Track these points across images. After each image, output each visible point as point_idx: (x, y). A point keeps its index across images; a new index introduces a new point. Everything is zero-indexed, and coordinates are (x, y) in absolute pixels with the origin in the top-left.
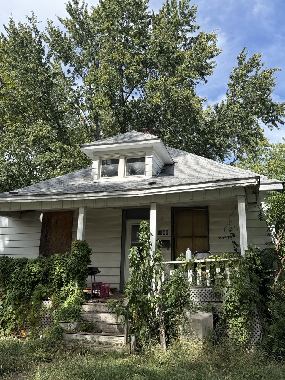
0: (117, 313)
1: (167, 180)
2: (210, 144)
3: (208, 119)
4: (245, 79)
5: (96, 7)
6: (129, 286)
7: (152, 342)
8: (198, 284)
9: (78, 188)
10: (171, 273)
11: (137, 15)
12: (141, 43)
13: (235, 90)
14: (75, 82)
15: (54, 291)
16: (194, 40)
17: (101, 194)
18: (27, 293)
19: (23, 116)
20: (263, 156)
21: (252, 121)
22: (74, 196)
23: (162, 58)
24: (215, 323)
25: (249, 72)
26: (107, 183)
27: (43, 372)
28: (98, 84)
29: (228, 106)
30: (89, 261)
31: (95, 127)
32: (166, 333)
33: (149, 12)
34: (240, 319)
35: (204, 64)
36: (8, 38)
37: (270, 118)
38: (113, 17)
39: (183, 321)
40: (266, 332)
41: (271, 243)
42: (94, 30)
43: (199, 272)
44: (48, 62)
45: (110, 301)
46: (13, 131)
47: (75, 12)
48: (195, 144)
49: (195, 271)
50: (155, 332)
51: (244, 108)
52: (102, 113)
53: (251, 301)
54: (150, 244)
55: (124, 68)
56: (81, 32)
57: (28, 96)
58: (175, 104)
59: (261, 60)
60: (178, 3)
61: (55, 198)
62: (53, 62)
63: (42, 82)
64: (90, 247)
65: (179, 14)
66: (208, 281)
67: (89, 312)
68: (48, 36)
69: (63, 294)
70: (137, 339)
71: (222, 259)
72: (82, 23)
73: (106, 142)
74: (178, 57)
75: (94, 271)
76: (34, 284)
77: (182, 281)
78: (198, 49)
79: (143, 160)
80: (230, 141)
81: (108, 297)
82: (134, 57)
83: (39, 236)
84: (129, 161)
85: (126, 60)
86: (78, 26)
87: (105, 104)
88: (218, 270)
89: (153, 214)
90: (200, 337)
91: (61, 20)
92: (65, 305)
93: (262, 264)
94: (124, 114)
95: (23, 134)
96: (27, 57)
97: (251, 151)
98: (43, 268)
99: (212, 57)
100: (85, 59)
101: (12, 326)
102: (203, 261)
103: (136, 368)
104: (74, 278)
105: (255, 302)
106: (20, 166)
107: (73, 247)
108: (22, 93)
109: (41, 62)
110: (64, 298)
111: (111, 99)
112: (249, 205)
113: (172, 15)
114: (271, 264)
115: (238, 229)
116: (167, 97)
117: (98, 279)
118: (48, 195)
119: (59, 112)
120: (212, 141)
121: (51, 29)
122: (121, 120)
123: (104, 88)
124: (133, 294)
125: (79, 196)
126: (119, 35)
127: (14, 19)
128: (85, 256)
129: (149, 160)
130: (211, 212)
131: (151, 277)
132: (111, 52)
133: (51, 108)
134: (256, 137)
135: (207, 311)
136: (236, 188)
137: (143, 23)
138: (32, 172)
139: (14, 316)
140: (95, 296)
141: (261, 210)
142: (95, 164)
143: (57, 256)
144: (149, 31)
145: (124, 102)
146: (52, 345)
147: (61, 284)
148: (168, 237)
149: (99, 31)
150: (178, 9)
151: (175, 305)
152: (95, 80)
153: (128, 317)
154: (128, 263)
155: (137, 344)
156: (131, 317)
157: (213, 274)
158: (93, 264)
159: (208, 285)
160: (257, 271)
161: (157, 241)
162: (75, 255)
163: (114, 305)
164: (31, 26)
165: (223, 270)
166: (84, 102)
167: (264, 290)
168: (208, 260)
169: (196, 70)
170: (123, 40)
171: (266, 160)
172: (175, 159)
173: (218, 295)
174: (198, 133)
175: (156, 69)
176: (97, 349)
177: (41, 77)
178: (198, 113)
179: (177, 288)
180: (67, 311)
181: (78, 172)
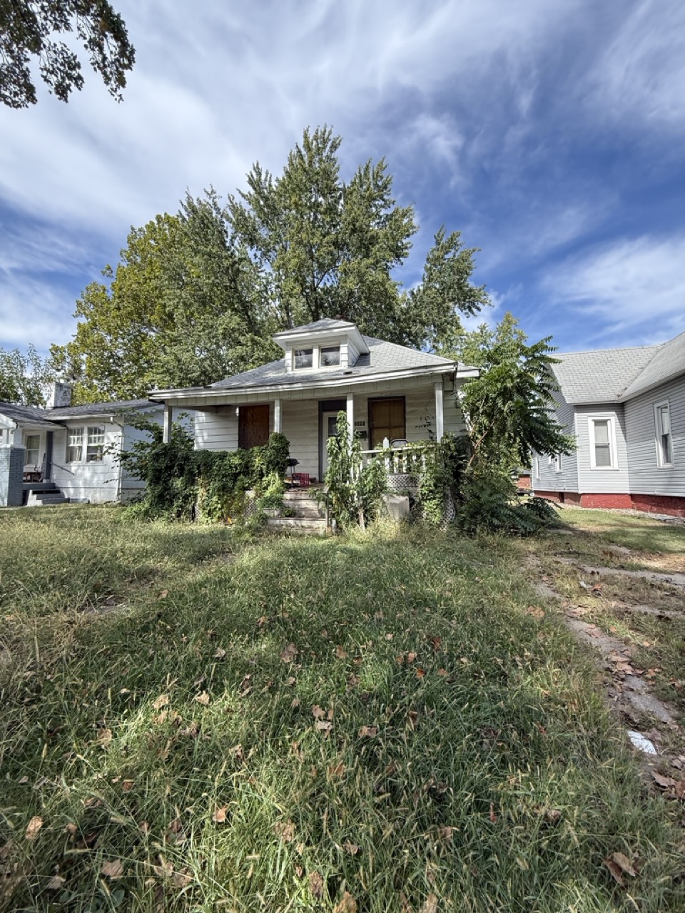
0: (318, 499)
1: (363, 370)
2: (406, 333)
3: (404, 306)
4: (442, 261)
5: (281, 179)
6: (329, 475)
7: (352, 524)
8: (395, 471)
9: (271, 380)
10: (369, 461)
11: (326, 188)
12: (332, 221)
13: (431, 274)
14: (262, 269)
15: (255, 481)
16: (388, 218)
17: (296, 385)
18: (230, 484)
19: (211, 307)
20: (458, 346)
21: (448, 308)
22: (268, 388)
23: (355, 239)
24: (411, 506)
25: (447, 253)
26: (302, 375)
27: (251, 553)
28: (287, 269)
29: (424, 291)
30: (287, 453)
31: (286, 318)
32: (364, 516)
33: (339, 184)
34: (434, 502)
35: (400, 244)
36: (187, 217)
37: (467, 305)
38: (301, 190)
39: (381, 505)
40: (457, 512)
41: (465, 430)
42: (280, 206)
43: (396, 460)
44: (233, 245)
45: (310, 490)
46: (201, 324)
47: (258, 185)
48: (391, 333)
49: (391, 459)
50: (354, 516)
51: (441, 294)
52: (292, 301)
53: (445, 484)
54: (348, 434)
55: (314, 250)
56: (266, 209)
57: (214, 284)
58: (369, 289)
59: (460, 240)
60: (371, 173)
61: (250, 391)
62: (238, 246)
63: (228, 268)
64: (288, 440)
65: (372, 186)
66: (404, 468)
67: (291, 500)
68: (231, 215)
69: (264, 484)
70: (337, 523)
71: (419, 447)
72: (266, 199)
73: (299, 331)
74: (372, 237)
75: (293, 463)
76: (236, 476)
77: (379, 468)
78: (393, 227)
79: (338, 349)
80: (426, 330)
81: (308, 486)
82: (324, 237)
83: (236, 431)
84: (323, 350)
85: (316, 240)
86: (262, 203)
87: (295, 291)
88: (414, 458)
89: (350, 404)
90: (397, 518)
91: (243, 196)
92: (267, 494)
93: (457, 450)
94: (316, 302)
95: (212, 327)
96: (209, 240)
97: (448, 340)
98: (243, 460)
99: (408, 236)
100: (272, 242)
101: (219, 514)
102: (400, 449)
103: (337, 547)
104: (274, 469)
105: (449, 485)
106: (211, 361)
107: (271, 440)
108: (207, 281)
109: (224, 245)
110: (266, 488)
111: (302, 285)
112: (445, 392)
113: (365, 187)
114: (465, 450)
115: (434, 418)
116: (361, 281)
117: (298, 469)
118: (242, 388)
119: (248, 302)
120: (408, 330)
121: (233, 206)
122: (313, 308)
123: (293, 274)
124: (333, 482)
125: (273, 387)
126: (307, 211)
127: (191, 195)
128: (283, 448)
129: (344, 349)
130: (407, 401)
131: (349, 466)
132: (299, 232)
133: (240, 298)
134: (452, 325)
135: (403, 495)
136: (433, 376)
137: (333, 197)
138: (225, 367)
139: (219, 506)
140: (295, 486)
141: (457, 399)
142: (288, 355)
143: (256, 449)
144: (340, 207)
145: (315, 289)
146: (258, 530)
147: (262, 475)
148: (365, 428)
149: (285, 208)
150: (371, 180)
151: (374, 491)
152: (283, 264)
153: (329, 503)
154: (325, 454)
155: (338, 527)
156: (331, 503)
157: (409, 461)
158: (292, 456)
159: (405, 471)
160: (452, 457)
161: (354, 431)
162: (273, 448)
163: (315, 492)
164: (211, 202)
165: (419, 457)
166: (273, 289)
167: (457, 475)
168: (405, 448)
169: (391, 250)
170: (311, 219)
171: (461, 350)
172: (371, 349)
173: (413, 481)
174: (393, 322)
175: (349, 251)
176: (300, 532)
177: (226, 263)
178: (394, 298)
179: (375, 476)
180: (270, 500)
181: (270, 365)
